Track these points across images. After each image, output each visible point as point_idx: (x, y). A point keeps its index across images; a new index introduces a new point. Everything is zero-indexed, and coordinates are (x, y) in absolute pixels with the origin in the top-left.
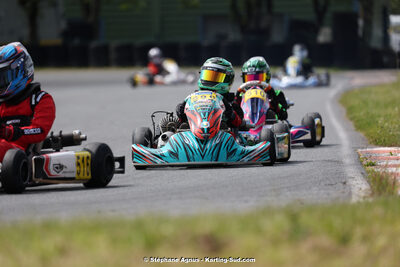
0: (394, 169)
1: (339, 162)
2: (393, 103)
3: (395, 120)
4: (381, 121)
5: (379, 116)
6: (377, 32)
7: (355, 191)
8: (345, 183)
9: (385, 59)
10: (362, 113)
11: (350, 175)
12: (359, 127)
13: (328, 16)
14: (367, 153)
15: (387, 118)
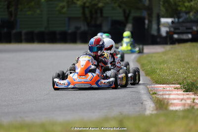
0: (167, 97)
1: (138, 92)
2: (164, 62)
3: (165, 71)
4: (158, 71)
5: (157, 69)
6: (155, 26)
7: (148, 107)
8: (142, 103)
9: (158, 40)
10: (148, 67)
11: (144, 99)
12: (147, 74)
13: (131, 18)
14: (152, 87)
15: (161, 70)
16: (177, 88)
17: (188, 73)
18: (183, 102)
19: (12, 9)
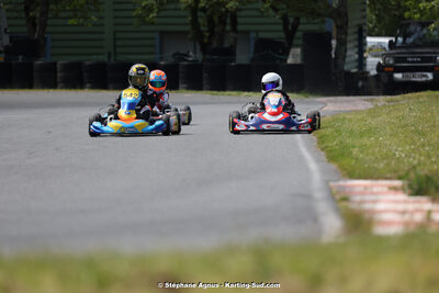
1: (309, 197)
2: (369, 132)
3: (370, 151)
4: (355, 151)
5: (354, 147)
6: (352, 54)
9: (360, 84)
10: (335, 143)
12: (331, 158)
13: (299, 34)
14: (340, 186)
15: (363, 148)
16: (395, 189)
17: (421, 155)
18: (407, 217)
19: (36, 13)
